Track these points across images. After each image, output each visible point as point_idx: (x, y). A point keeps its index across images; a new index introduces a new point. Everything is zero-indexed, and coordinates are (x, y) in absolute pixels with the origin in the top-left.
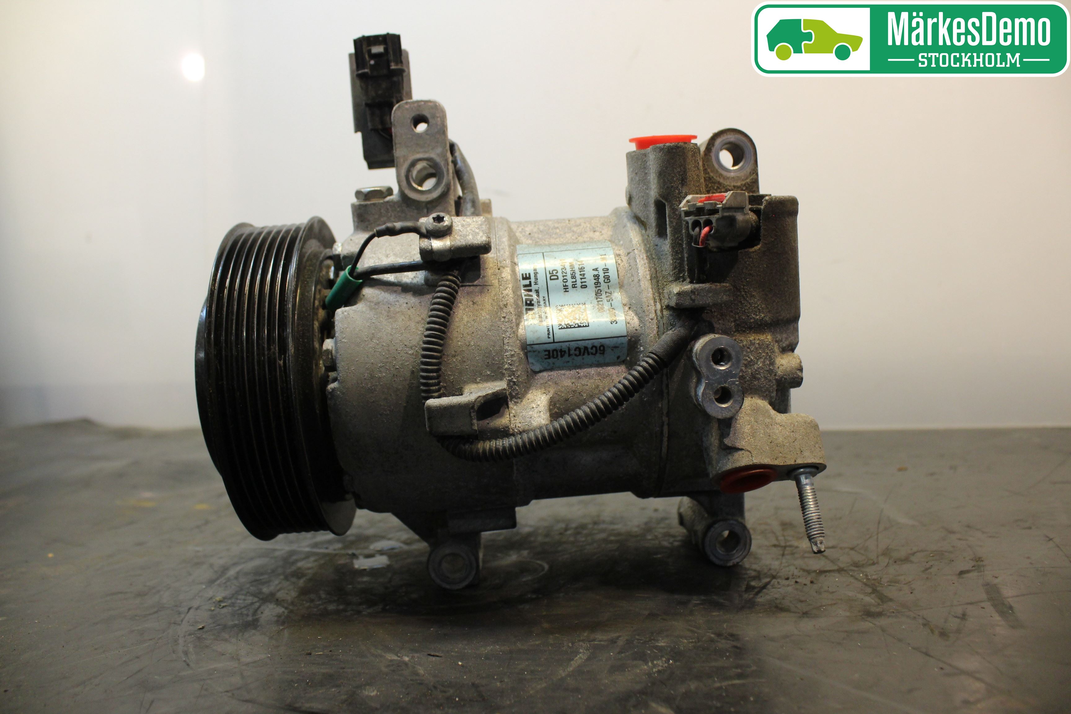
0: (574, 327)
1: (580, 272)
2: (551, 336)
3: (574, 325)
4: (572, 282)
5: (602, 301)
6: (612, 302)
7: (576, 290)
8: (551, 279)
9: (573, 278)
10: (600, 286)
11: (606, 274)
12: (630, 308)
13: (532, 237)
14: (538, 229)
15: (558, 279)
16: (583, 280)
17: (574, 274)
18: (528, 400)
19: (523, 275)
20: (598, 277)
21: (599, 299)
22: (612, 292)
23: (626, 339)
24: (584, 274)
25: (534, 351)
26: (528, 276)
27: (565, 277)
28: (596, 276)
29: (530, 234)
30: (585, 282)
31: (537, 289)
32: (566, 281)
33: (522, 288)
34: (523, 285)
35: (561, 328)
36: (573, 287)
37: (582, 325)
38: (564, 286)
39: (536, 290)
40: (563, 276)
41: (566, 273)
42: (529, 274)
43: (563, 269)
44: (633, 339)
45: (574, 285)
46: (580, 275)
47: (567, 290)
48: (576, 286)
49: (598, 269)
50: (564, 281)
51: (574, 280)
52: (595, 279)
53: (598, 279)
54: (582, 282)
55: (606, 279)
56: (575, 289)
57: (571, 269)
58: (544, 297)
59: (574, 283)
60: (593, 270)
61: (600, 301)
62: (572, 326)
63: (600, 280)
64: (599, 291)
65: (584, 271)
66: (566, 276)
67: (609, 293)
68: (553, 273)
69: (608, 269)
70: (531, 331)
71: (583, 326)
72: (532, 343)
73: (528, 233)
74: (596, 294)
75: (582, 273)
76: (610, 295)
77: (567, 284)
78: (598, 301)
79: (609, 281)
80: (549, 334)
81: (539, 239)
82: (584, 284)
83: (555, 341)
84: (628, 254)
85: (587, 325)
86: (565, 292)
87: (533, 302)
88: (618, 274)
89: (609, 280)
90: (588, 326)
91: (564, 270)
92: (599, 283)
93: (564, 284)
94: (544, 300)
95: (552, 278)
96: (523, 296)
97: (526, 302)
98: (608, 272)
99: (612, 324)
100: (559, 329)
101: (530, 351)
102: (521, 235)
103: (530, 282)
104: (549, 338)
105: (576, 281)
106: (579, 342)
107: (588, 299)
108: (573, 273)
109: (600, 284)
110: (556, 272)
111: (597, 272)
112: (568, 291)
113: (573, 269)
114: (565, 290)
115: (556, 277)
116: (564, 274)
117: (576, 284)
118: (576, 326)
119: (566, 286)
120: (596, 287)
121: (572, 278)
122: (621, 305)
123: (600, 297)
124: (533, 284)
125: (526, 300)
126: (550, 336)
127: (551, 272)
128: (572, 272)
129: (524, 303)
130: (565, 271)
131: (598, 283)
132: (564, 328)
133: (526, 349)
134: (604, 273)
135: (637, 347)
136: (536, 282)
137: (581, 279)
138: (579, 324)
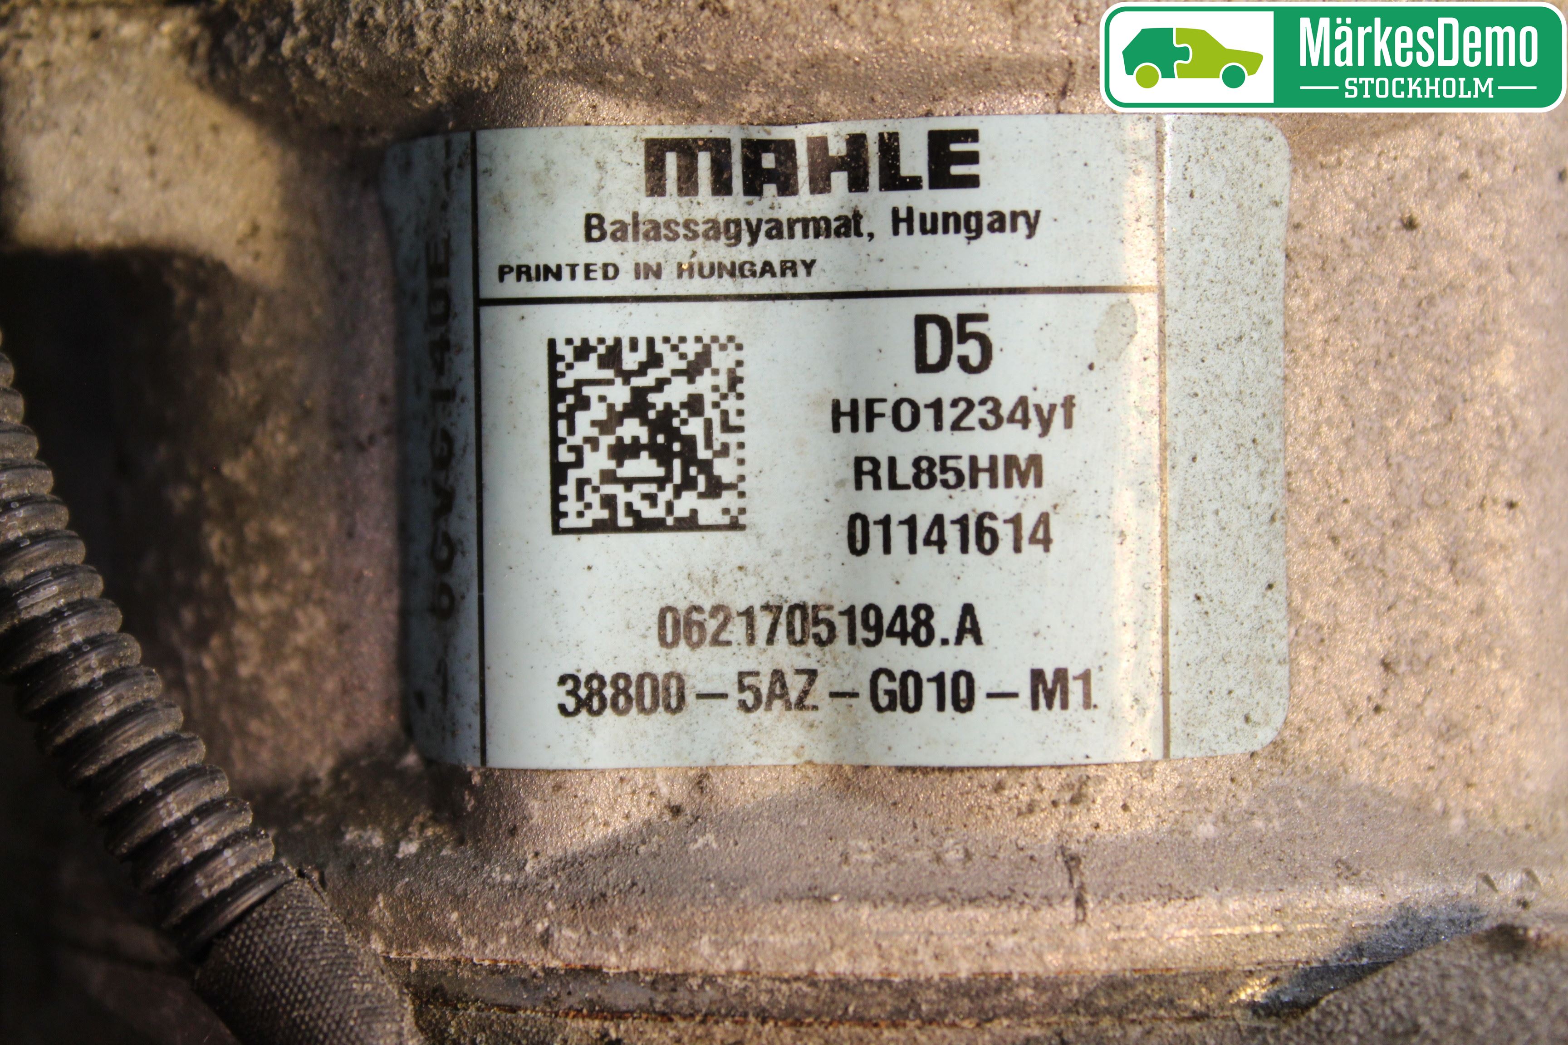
0: (555, 441)
1: (962, 522)
2: (513, 287)
3: (572, 441)
4: (892, 461)
5: (751, 640)
6: (731, 703)
7: (841, 484)
8: (921, 322)
9: (919, 472)
10: (852, 640)
11: (930, 691)
12: (676, 811)
13: (1378, 235)
14: (1454, 288)
15: (922, 366)
16: (899, 534)
17: (951, 477)
18: (215, 129)
19: (972, 135)
20: (915, 635)
21: (763, 622)
22: (809, 715)
23: (471, 763)
24: (941, 544)
25: (447, 174)
26: (957, 170)
27: (927, 416)
28: (919, 623)
29: (1410, 225)
30: (887, 549)
31: (865, 228)
32: (906, 420)
33: (872, 129)
34: (894, 136)
35: (554, 357)
36: (859, 461)
37: (568, 489)
38: (870, 403)
39: (857, 216)
40: (937, 406)
41: (956, 426)
42: (972, 182)
43: (995, 411)
44: (470, 804)
45: (874, 473)
46: (938, 520)
47: (845, 422)
48: (868, 481)
49: (968, 640)
50: (906, 411)
51: (905, 474)
52: (901, 611)
53: (903, 636)
54: (885, 522)
55: (895, 686)
56: (850, 474)
57: (983, 463)
58: (809, 266)
59: (884, 473)
60: (968, 610)
61: (751, 626)
62: (562, 425)
63: (890, 644)
64: (823, 631)
65: (964, 549)
66: (938, 427)
67: (805, 693)
68: (964, 337)
69: (964, 705)
70: (549, 164)
71: (557, 498)
72: (482, 164)
73: (1424, 213)
74: (802, 607)
75: (952, 534)
76: (793, 696)
77: (884, 425)
78: (748, 613)
79: (884, 701)
80: (523, 272)
81: (1356, 279)
82: (876, 533)
83: (487, 312)
84: (1072, 862)
85: (564, 523)
86: (836, 405)
87: (770, 189)
88: (926, 770)
89: (892, 707)
90: (557, 530)
91: (980, 412)
92: (872, 636)
93: (885, 408)
94: (789, 267)
95: (933, 332)
96: (817, 130)
97: (765, 146)
98: (941, 707)
99: (563, 680)
100: (552, 344)
101: (448, 144)
102: (1404, 164)
103: (914, 183)
104: (503, 271)
105: (894, 485)
106: (471, 459)
107: (776, 554)
108: (959, 474)
109: (868, 643)
110: (975, 359)
111: (952, 636)
112: (836, 428)
113: (984, 479)
114: (845, 407)
115: (933, 355)
116: (949, 415)
117: (877, 486)
118: (562, 449)
119: (871, 416)
120: (850, 612)
121: (917, 462)
122: (701, 759)
123: (782, 631)
124: (901, 199)
125: (786, 149)
126: (511, 278)
127: (971, 327)
128: (964, 466)
129: (758, 134)
130: (971, 420)
131: (878, 628)
132: (554, 375)
133: (461, 126)
134: (939, 679)
135: (435, 820)
136: (909, 220)
137: (911, 522)
138: (573, 475)
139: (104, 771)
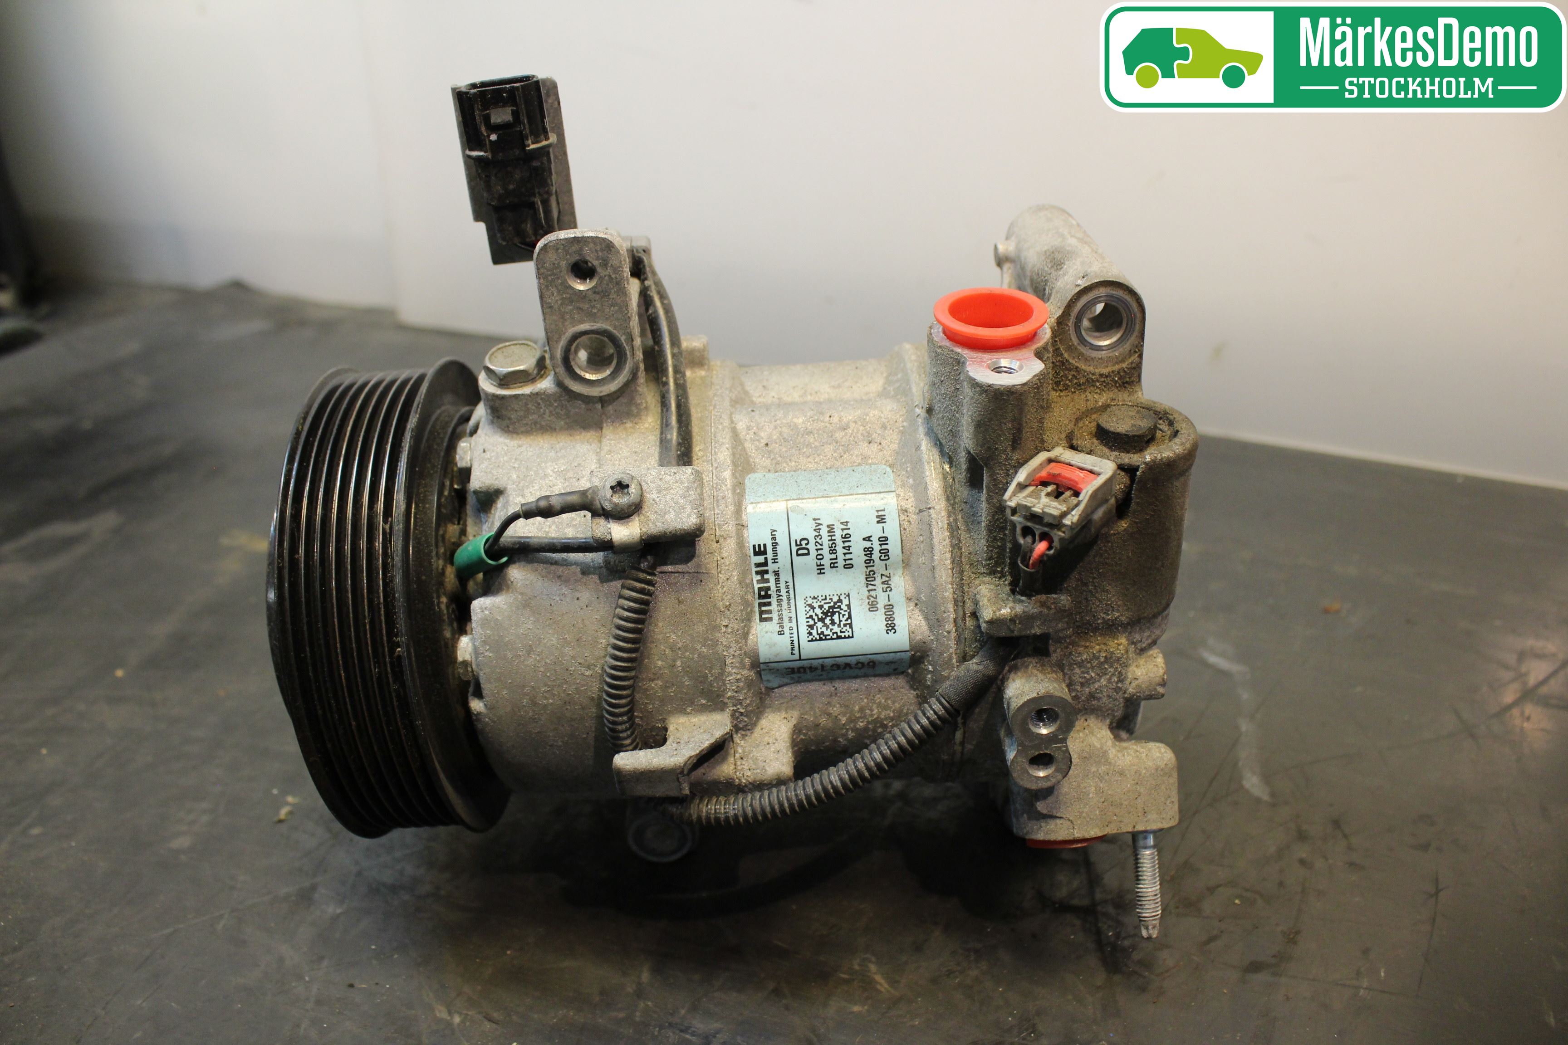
0: (832, 639)
1: (844, 542)
2: (796, 651)
3: (831, 635)
4: (831, 559)
5: (875, 590)
6: (890, 593)
7: (837, 571)
8: (798, 555)
9: (833, 553)
10: (873, 566)
11: (884, 547)
12: (916, 604)
13: (770, 452)
14: (781, 433)
15: (808, 554)
16: (848, 557)
17: (834, 545)
18: (762, 729)
19: (754, 546)
20: (871, 551)
21: (871, 587)
22: (891, 575)
23: (909, 654)
24: (849, 547)
25: (770, 670)
26: (762, 549)
27: (820, 552)
28: (868, 550)
29: (767, 445)
30: (851, 559)
31: (777, 570)
32: (821, 557)
33: (754, 569)
34: (755, 564)
35: (812, 640)
36: (831, 567)
37: (843, 635)
38: (817, 566)
39: (774, 572)
40: (817, 550)
41: (822, 545)
42: (765, 545)
43: (817, 536)
44: (919, 654)
45: (834, 563)
46: (844, 548)
47: (822, 571)
48: (836, 565)
49: (871, 539)
50: (819, 557)
51: (834, 556)
52: (865, 555)
53: (871, 554)
54: (845, 560)
55: (883, 555)
56: (835, 569)
57: (830, 538)
58: (786, 582)
59: (834, 561)
60: (864, 539)
61: (872, 590)
62: (828, 637)
63: (873, 557)
64: (872, 573)
65: (850, 541)
66: (822, 549)
67: (887, 576)
68: (801, 545)
69: (886, 539)
70: (767, 644)
71: (845, 637)
72: (768, 661)
73: (764, 442)
74: (866, 578)
75: (847, 544)
76: (887, 579)
77: (822, 562)
78: (869, 591)
79: (887, 557)
80: (792, 649)
81: (780, 456)
82: (848, 562)
83: (802, 658)
84: (921, 511)
85: (851, 635)
86: (818, 574)
87: (769, 592)
88: (902, 547)
89: (888, 556)
90: (852, 637)
91: (818, 540)
92: (872, 562)
93: (819, 562)
94: (787, 587)
95: (800, 552)
96: (755, 582)
97: (759, 594)
98: (887, 544)
99: (888, 633)
100: (809, 641)
101: (763, 670)
102: (753, 447)
103: (766, 559)
104: (793, 654)
105: (836, 559)
106: (837, 659)
107: (854, 585)
108: (832, 544)
109: (874, 562)
110: (806, 542)
111: (871, 542)
112: (824, 573)
113: (833, 538)
114: (819, 571)
115: (805, 551)
116: (819, 547)
117: (837, 563)
118: (833, 637)
119: (821, 565)
120: (867, 567)
121: (831, 554)
122: (904, 599)
123: (872, 583)
124: (770, 562)
125: (760, 589)
126: (794, 652)
127: (798, 543)
128: (831, 542)
129: (757, 596)
130: (820, 542)
131: (870, 560)
132: (816, 640)
133: (759, 667)
134: (881, 545)
135: (923, 663)
136: (774, 559)
137: (845, 554)
138: (839, 634)
139: (917, 738)
